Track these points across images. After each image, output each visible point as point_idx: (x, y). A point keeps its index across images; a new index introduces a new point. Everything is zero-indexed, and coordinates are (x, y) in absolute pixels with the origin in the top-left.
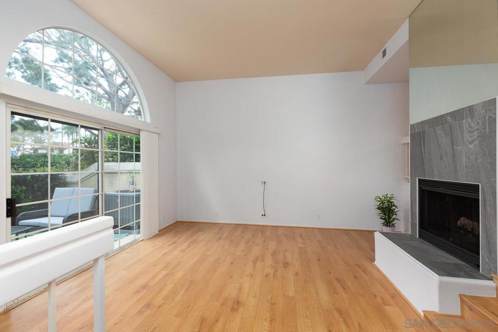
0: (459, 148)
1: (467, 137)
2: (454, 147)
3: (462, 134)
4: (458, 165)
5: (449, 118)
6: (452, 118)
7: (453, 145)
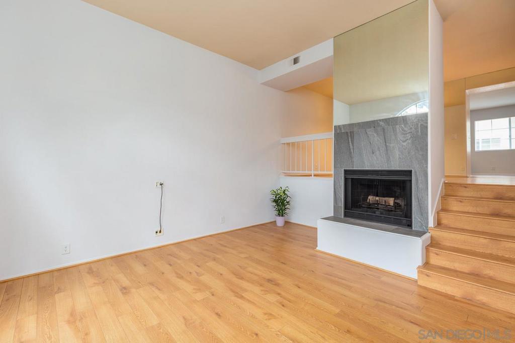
0: (392, 145)
1: (400, 137)
2: (387, 144)
3: (396, 135)
4: (391, 157)
5: (381, 123)
6: (385, 123)
7: (386, 143)
